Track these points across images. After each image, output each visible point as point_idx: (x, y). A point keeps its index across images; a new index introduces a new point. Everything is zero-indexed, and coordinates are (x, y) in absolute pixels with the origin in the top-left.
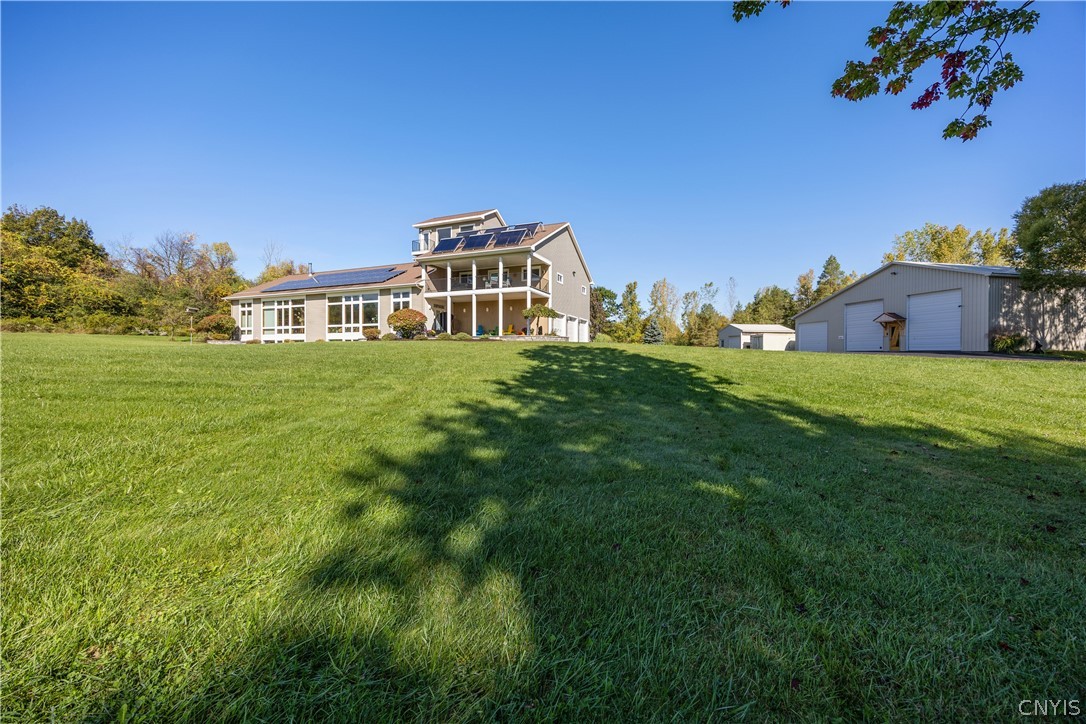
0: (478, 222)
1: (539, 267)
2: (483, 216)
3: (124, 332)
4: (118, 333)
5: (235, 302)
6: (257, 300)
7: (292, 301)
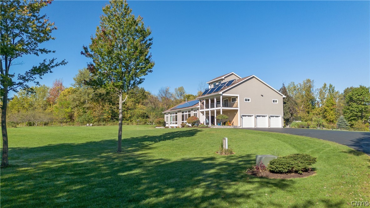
0: (222, 80)
1: (228, 99)
2: (223, 78)
3: (144, 124)
4: (143, 124)
5: (165, 114)
6: (169, 113)
7: (175, 113)
